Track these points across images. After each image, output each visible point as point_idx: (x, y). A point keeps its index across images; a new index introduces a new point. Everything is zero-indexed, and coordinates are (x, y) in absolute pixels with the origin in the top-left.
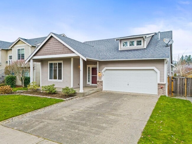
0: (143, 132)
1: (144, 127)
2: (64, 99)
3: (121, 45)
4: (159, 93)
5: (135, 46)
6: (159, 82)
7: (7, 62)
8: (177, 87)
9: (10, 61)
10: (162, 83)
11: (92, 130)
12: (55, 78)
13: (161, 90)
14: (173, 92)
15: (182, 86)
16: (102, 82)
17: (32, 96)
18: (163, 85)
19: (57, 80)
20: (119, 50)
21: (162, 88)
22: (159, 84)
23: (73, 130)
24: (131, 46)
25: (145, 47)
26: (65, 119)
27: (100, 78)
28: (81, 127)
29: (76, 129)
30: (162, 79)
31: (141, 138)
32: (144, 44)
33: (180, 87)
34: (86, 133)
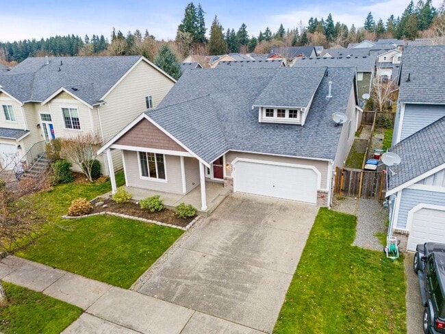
0: (287, 295)
1: (289, 285)
2: (184, 229)
3: (262, 113)
4: (318, 203)
5: (287, 119)
6: (319, 188)
7: (39, 125)
8: (348, 184)
9: (44, 125)
10: (323, 190)
11: (237, 294)
12: (153, 175)
13: (321, 199)
14: (342, 190)
15: (356, 183)
16: (232, 180)
17: (129, 219)
18: (324, 193)
19: (157, 180)
20: (260, 121)
21: (322, 197)
22: (318, 192)
23: (217, 296)
24: (279, 118)
25: (303, 124)
26: (201, 275)
27: (229, 173)
28: (224, 290)
29: (220, 294)
30: (323, 184)
31: (284, 303)
32: (301, 117)
33: (352, 184)
34: (232, 300)
